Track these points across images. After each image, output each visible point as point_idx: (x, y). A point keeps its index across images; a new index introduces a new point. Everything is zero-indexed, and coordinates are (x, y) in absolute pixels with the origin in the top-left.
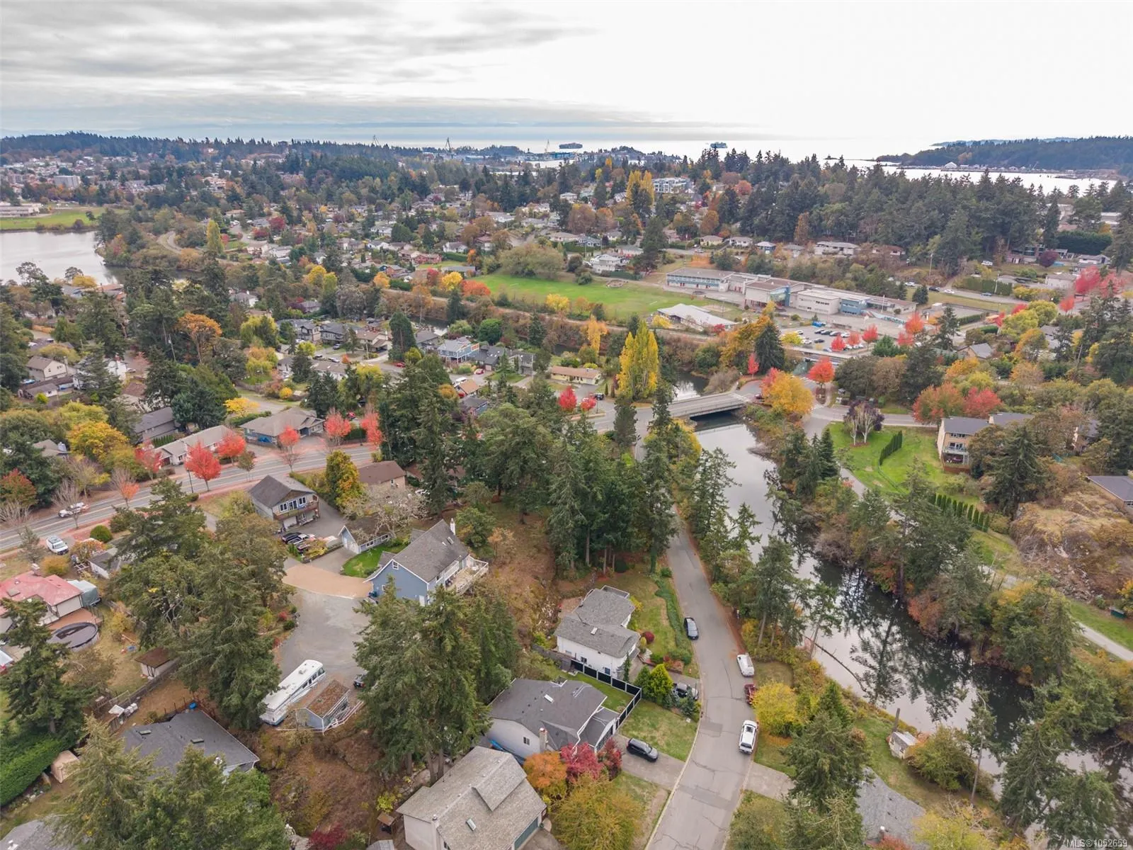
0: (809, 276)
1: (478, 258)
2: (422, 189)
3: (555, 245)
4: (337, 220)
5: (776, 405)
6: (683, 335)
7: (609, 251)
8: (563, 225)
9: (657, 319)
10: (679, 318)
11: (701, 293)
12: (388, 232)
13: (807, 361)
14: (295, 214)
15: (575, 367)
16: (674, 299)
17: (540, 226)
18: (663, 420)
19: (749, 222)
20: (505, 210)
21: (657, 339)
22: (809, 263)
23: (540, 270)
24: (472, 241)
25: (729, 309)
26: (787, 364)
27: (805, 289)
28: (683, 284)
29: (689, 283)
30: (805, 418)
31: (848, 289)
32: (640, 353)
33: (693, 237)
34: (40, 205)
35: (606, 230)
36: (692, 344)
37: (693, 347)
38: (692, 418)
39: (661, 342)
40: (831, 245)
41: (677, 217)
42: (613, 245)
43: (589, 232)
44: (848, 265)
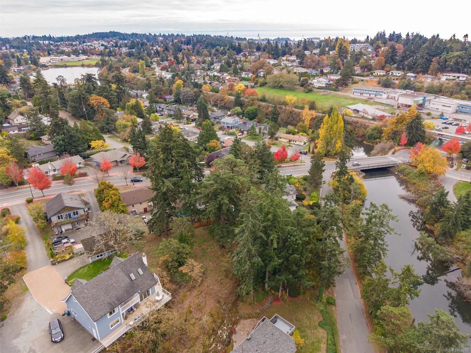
0: (438, 91)
1: (256, 79)
2: (239, 50)
3: (295, 73)
4: (198, 63)
5: (420, 167)
6: (360, 120)
7: (323, 77)
8: (301, 64)
9: (344, 111)
10: (358, 111)
11: (372, 99)
12: (218, 67)
13: (440, 139)
14: (180, 60)
15: (294, 134)
16: (355, 101)
17: (290, 65)
18: (342, 172)
19: (402, 63)
20: (275, 59)
21: (344, 121)
22: (438, 84)
23: (286, 85)
24: (255, 72)
25: (387, 108)
26: (426, 140)
27: (435, 98)
28: (362, 94)
29: (365, 93)
30: (441, 177)
31: (463, 99)
32: (332, 127)
33: (369, 71)
34: (87, 57)
35: (323, 67)
36: (365, 125)
37: (366, 127)
38: (361, 171)
39: (346, 123)
40: (451, 76)
41: (362, 61)
42: (326, 74)
43: (314, 68)
44: (464, 85)
